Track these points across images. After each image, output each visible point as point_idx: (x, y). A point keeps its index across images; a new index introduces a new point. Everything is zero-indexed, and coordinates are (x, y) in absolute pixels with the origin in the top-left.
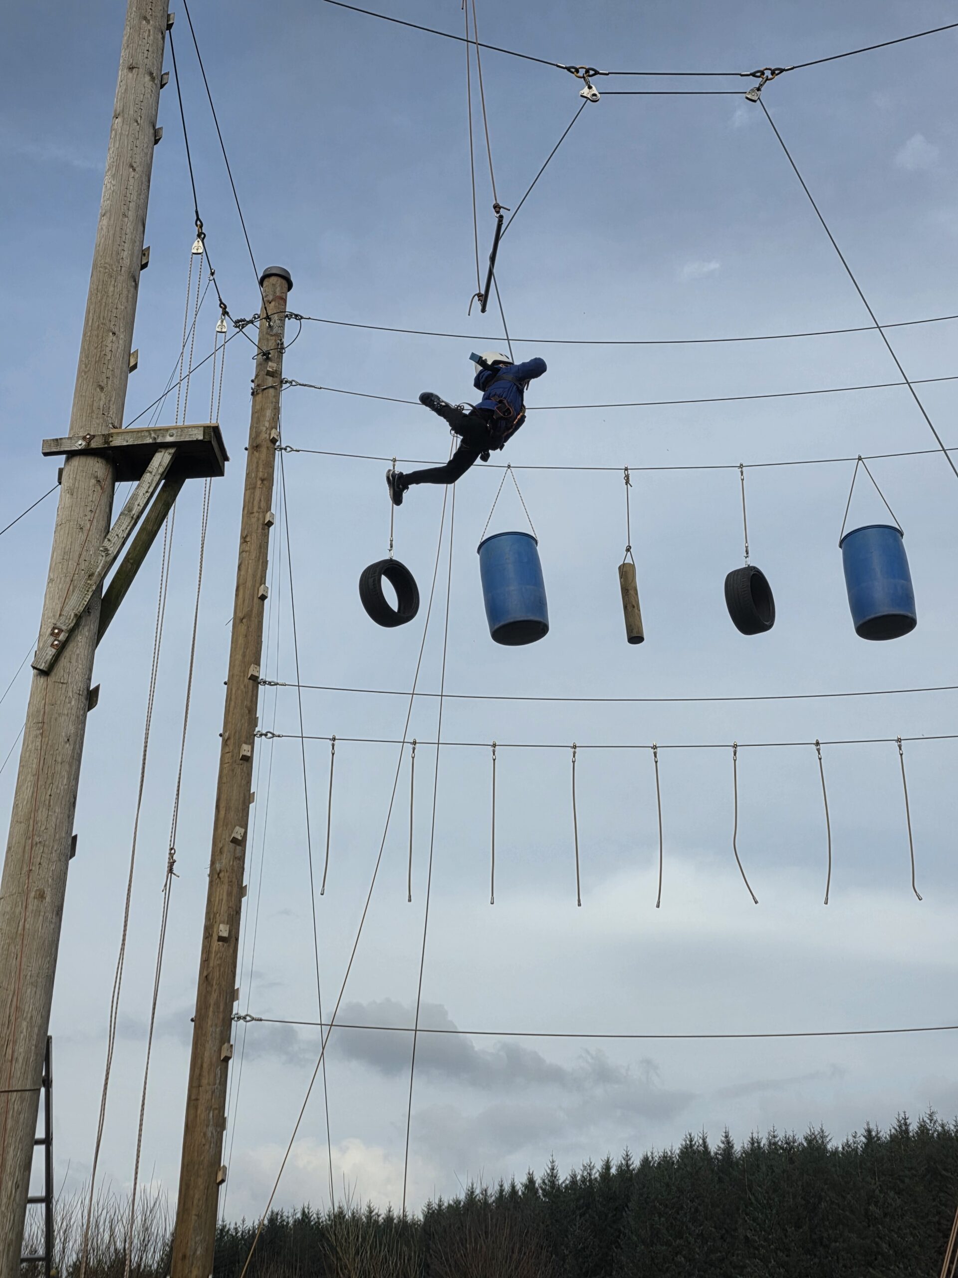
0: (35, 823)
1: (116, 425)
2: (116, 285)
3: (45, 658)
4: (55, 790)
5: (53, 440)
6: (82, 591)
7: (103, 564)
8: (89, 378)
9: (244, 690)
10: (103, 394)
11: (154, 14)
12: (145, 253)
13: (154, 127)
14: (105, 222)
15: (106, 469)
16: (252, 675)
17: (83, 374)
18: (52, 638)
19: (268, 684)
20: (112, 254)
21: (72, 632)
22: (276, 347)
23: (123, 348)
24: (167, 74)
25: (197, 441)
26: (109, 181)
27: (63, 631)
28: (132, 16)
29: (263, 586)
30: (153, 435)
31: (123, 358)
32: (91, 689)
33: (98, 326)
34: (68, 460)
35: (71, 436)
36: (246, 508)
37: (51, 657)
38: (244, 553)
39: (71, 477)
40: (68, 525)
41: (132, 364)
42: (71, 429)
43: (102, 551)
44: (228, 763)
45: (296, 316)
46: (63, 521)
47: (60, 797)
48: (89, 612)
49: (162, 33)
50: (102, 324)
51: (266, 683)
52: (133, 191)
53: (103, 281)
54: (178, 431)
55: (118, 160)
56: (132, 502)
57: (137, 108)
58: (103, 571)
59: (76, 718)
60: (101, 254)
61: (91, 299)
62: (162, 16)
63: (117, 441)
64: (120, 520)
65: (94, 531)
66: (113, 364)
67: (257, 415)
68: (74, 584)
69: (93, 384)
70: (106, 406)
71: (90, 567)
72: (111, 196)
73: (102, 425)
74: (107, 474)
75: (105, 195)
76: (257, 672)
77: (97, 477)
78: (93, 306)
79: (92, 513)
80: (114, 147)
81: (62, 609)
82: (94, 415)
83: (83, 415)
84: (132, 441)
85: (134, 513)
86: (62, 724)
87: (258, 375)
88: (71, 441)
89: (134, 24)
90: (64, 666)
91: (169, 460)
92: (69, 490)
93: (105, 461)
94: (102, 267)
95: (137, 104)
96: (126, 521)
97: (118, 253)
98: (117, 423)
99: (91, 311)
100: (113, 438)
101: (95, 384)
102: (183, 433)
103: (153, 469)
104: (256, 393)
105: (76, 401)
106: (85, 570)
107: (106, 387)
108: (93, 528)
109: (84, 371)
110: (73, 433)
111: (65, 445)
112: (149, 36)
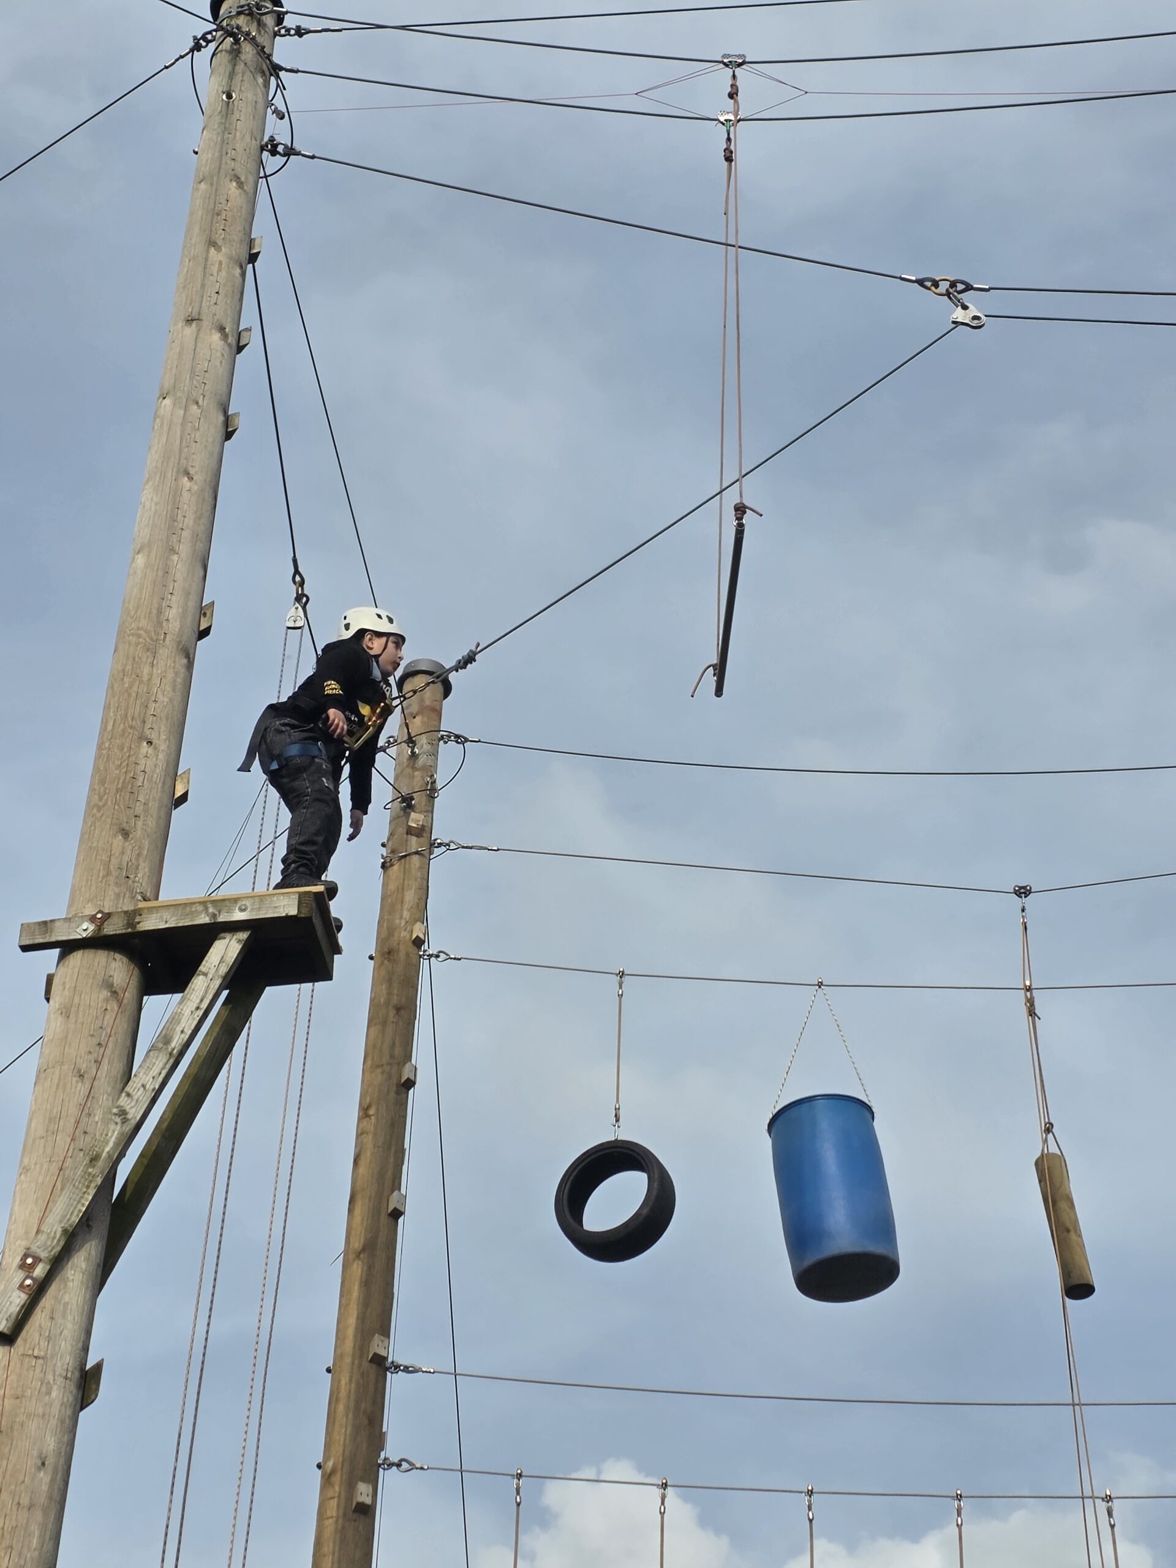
1: (148, 894)
2: (155, 662)
3: (7, 1308)
5: (40, 924)
6: (77, 1188)
7: (116, 1138)
8: (103, 818)
9: (362, 1381)
10: (127, 844)
11: (228, 237)
12: (204, 611)
13: (225, 412)
14: (140, 560)
15: (128, 971)
16: (375, 1354)
17: (95, 811)
18: (21, 1275)
19: (402, 1371)
20: (150, 613)
21: (58, 1263)
22: (423, 789)
23: (164, 767)
24: (249, 330)
25: (288, 918)
26: (150, 497)
27: (41, 1260)
28: (193, 241)
29: (396, 1193)
30: (211, 910)
31: (164, 783)
32: (88, 1367)
33: (124, 731)
34: (62, 957)
35: (70, 916)
36: (369, 1058)
37: (18, 1309)
38: (365, 1135)
39: (67, 987)
40: (57, 1072)
41: (178, 794)
42: (70, 906)
43: (116, 1114)
44: (332, 1517)
45: (457, 737)
46: (50, 1064)
48: (88, 1226)
49: (241, 267)
50: (131, 727)
51: (400, 1370)
52: (187, 512)
53: (134, 659)
54: (254, 902)
55: (165, 464)
56: (170, 1027)
57: (198, 381)
58: (116, 1151)
59: (59, 1424)
60: (132, 614)
61: (112, 688)
62: (241, 240)
63: (148, 922)
64: (150, 1058)
65: (103, 1080)
66: (147, 793)
67: (390, 900)
68: (64, 1175)
69: (112, 828)
70: (133, 864)
71: (93, 1145)
72: (151, 522)
73: (125, 895)
74: (131, 982)
75: (141, 521)
76: (385, 1348)
77: (112, 985)
78: (116, 699)
79: (100, 1048)
80: (159, 444)
81: (41, 1221)
82: (112, 879)
83: (91, 880)
84: (174, 921)
85: (173, 1047)
86: (33, 1433)
87: (393, 834)
88: (69, 925)
89: (196, 253)
90: (40, 1326)
91: (238, 952)
92: (64, 1011)
93: (127, 958)
94: (132, 635)
95: (198, 376)
96: (161, 1061)
97: (160, 612)
98: (150, 893)
99: (111, 706)
100: (142, 916)
101: (115, 827)
102: (264, 904)
103: (209, 969)
104: (388, 864)
105: (82, 859)
106: (84, 1149)
107: (132, 831)
108: (101, 1075)
109: (96, 805)
110: (74, 913)
111: (59, 932)
112: (221, 271)
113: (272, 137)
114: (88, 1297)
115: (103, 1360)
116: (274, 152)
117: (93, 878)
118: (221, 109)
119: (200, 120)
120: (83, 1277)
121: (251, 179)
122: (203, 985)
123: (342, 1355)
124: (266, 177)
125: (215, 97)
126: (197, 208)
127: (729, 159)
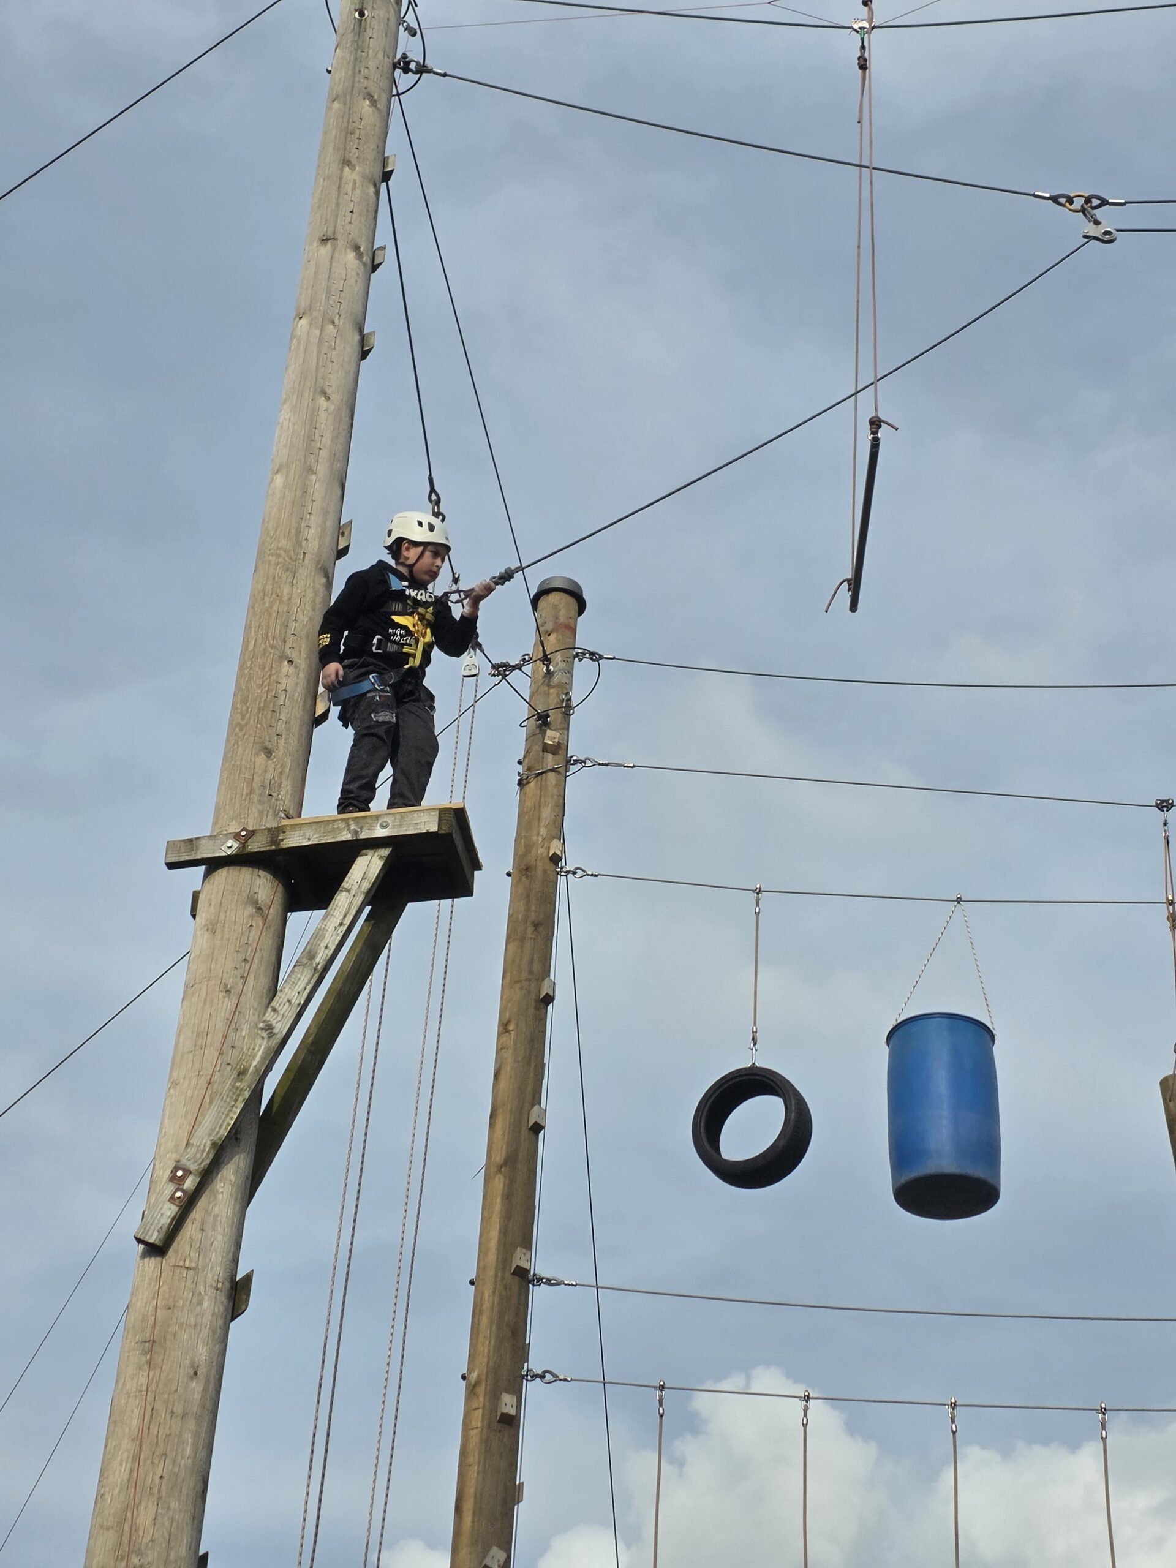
0: (134, 1528)
1: (291, 812)
2: (295, 582)
3: (159, 1220)
4: (171, 1467)
5: (184, 841)
6: (225, 1102)
7: (263, 1053)
8: (246, 737)
9: (504, 1293)
10: (270, 762)
11: (362, 155)
12: (342, 530)
13: (361, 330)
14: (279, 480)
15: (272, 888)
16: (518, 1267)
17: (237, 730)
18: (171, 1187)
19: (545, 1283)
20: (289, 532)
22: (558, 706)
23: (305, 686)
24: (383, 248)
25: (428, 834)
26: (287, 417)
27: (191, 1173)
28: (328, 159)
29: (536, 1107)
30: (353, 827)
31: (305, 702)
32: (238, 1278)
33: (265, 649)
34: (207, 874)
35: (215, 834)
36: (509, 974)
37: (169, 1221)
38: (505, 1050)
39: (213, 904)
40: (205, 986)
41: (319, 712)
42: (214, 824)
43: (262, 1029)
44: (477, 1428)
45: (592, 654)
46: (197, 980)
47: (179, 1480)
48: (237, 1139)
49: (375, 186)
50: (272, 647)
51: (542, 1282)
52: (325, 432)
53: (274, 578)
54: (395, 819)
55: (302, 384)
56: (315, 943)
57: (334, 301)
58: (264, 1064)
59: (210, 1334)
60: (272, 535)
61: (253, 607)
62: (375, 159)
63: (292, 839)
64: (296, 974)
65: (249, 995)
66: (289, 712)
67: (527, 818)
68: (212, 1089)
69: (255, 746)
70: (275, 782)
71: (241, 1058)
72: (289, 441)
73: (268, 813)
74: (275, 898)
75: (279, 441)
76: (527, 1261)
77: (256, 902)
78: (258, 617)
79: (245, 963)
80: (295, 364)
81: (191, 1135)
82: (255, 797)
83: (235, 798)
84: (317, 838)
85: (318, 962)
86: (185, 1343)
87: (529, 751)
88: (215, 843)
89: (330, 173)
90: (190, 1238)
91: (380, 868)
92: (210, 927)
93: (271, 875)
94: (272, 555)
95: (334, 295)
96: (305, 976)
97: (299, 531)
98: (293, 809)
99: (252, 626)
100: (285, 834)
101: (258, 746)
102: (405, 821)
103: (352, 885)
104: (525, 781)
105: (226, 776)
106: (231, 1063)
107: (275, 750)
108: (248, 990)
109: (239, 724)
110: (218, 831)
111: (204, 850)
112: (355, 189)
113: (404, 54)
114: (237, 1209)
115: (253, 1270)
116: (406, 70)
117: (238, 796)
118: (354, 27)
119: (333, 39)
120: (232, 1189)
121: (384, 97)
122: (346, 901)
123: (485, 1268)
124: (398, 95)
125: (348, 17)
126: (331, 127)
127: (863, 66)
